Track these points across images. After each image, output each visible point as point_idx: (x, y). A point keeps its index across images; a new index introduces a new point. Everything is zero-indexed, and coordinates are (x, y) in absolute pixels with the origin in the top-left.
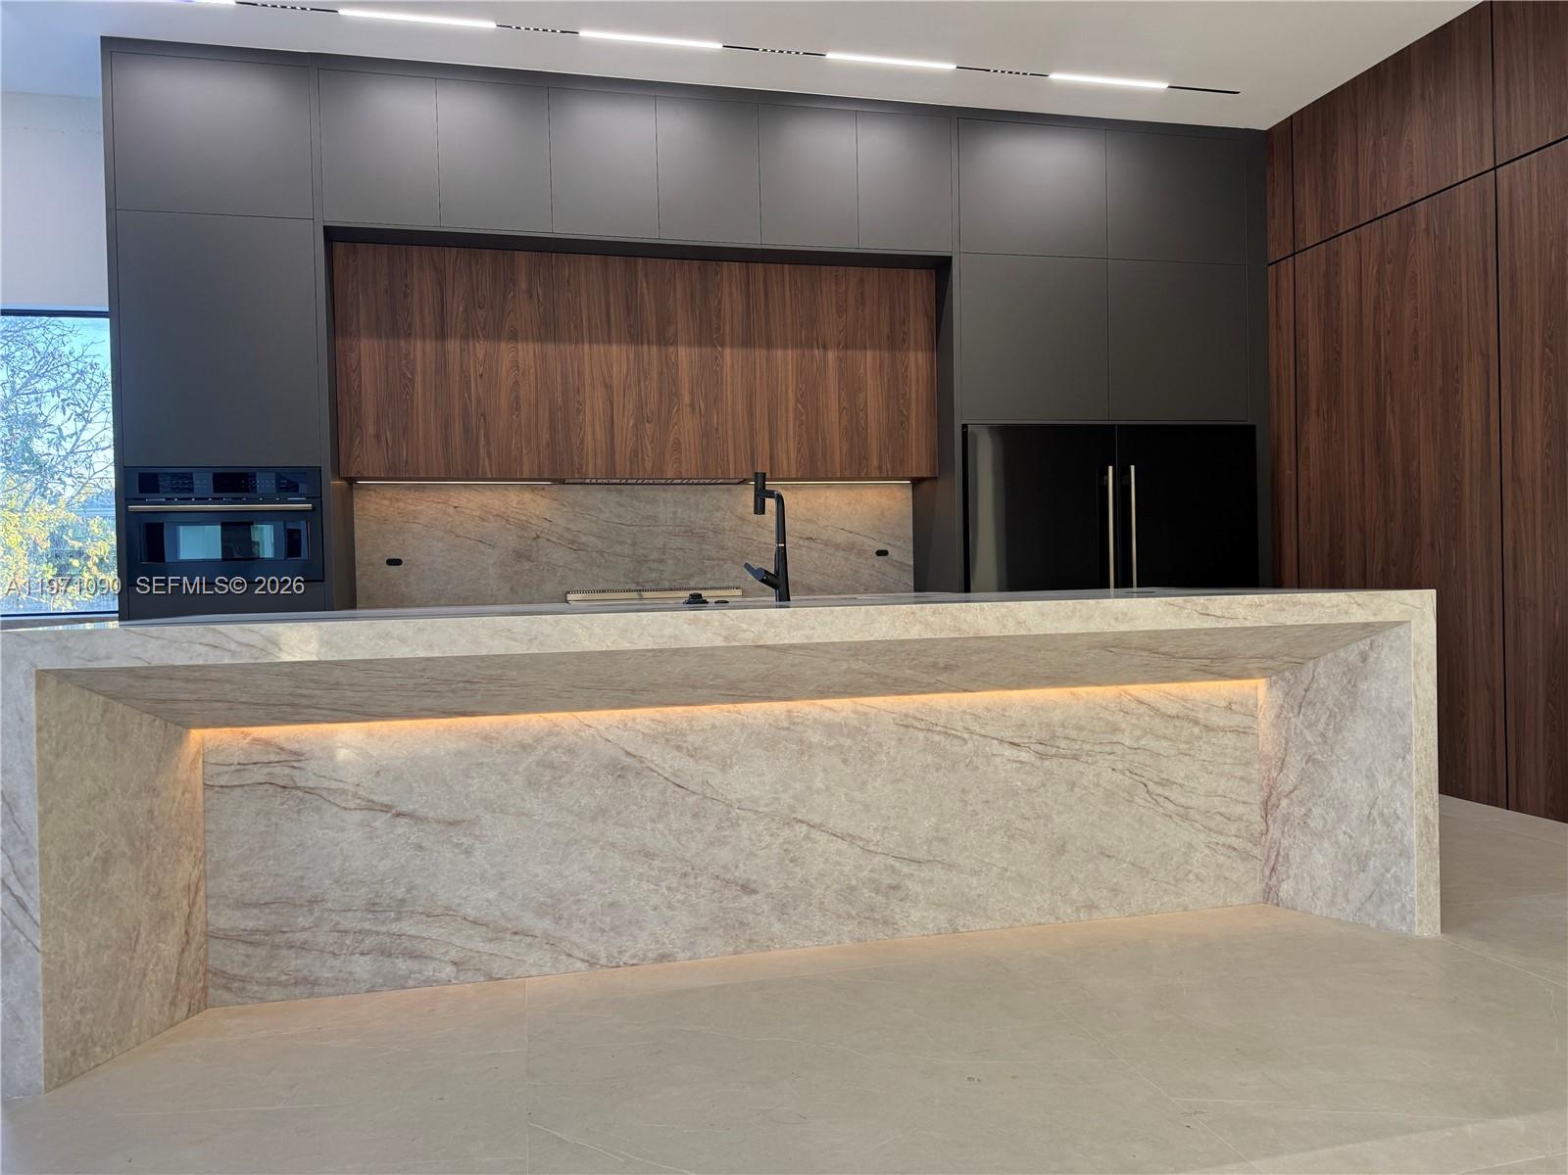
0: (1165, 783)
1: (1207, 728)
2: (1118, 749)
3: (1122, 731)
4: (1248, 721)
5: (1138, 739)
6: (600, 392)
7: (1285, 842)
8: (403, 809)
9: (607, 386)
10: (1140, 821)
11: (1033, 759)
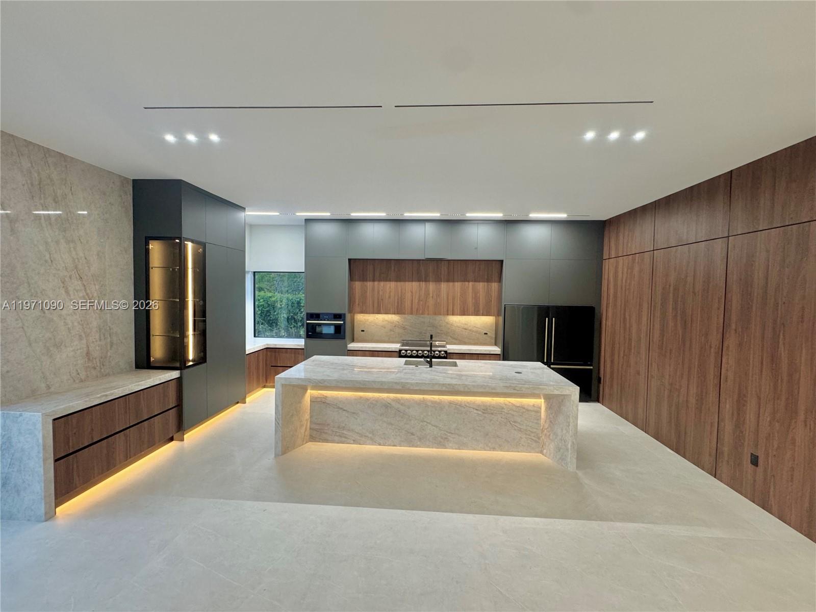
0: (515, 422)
1: (528, 410)
2: (503, 413)
3: (504, 409)
4: (539, 410)
5: (509, 411)
6: (410, 293)
7: (545, 440)
8: (345, 409)
9: (412, 292)
10: (508, 430)
11: (482, 414)
